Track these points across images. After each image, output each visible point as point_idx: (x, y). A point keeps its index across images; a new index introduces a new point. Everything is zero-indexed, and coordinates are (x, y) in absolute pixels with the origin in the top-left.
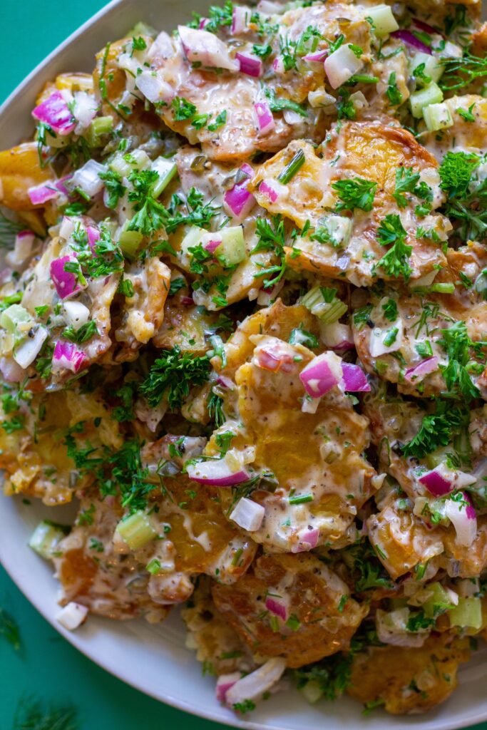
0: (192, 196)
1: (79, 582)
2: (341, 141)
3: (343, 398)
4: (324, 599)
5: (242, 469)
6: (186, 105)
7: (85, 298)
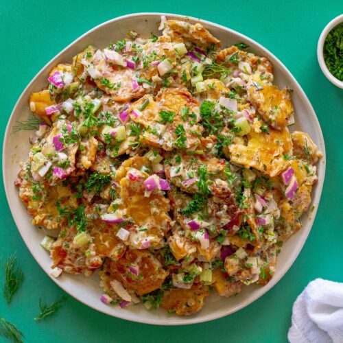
0: (107, 114)
1: (60, 259)
2: (163, 95)
3: (160, 192)
4: (152, 268)
5: (121, 217)
6: (106, 80)
7: (66, 151)
